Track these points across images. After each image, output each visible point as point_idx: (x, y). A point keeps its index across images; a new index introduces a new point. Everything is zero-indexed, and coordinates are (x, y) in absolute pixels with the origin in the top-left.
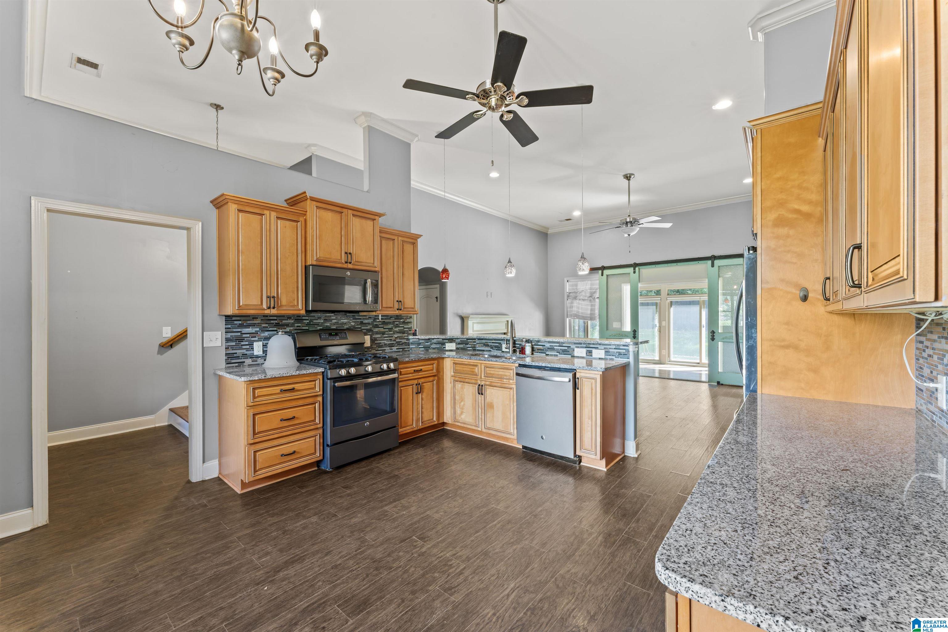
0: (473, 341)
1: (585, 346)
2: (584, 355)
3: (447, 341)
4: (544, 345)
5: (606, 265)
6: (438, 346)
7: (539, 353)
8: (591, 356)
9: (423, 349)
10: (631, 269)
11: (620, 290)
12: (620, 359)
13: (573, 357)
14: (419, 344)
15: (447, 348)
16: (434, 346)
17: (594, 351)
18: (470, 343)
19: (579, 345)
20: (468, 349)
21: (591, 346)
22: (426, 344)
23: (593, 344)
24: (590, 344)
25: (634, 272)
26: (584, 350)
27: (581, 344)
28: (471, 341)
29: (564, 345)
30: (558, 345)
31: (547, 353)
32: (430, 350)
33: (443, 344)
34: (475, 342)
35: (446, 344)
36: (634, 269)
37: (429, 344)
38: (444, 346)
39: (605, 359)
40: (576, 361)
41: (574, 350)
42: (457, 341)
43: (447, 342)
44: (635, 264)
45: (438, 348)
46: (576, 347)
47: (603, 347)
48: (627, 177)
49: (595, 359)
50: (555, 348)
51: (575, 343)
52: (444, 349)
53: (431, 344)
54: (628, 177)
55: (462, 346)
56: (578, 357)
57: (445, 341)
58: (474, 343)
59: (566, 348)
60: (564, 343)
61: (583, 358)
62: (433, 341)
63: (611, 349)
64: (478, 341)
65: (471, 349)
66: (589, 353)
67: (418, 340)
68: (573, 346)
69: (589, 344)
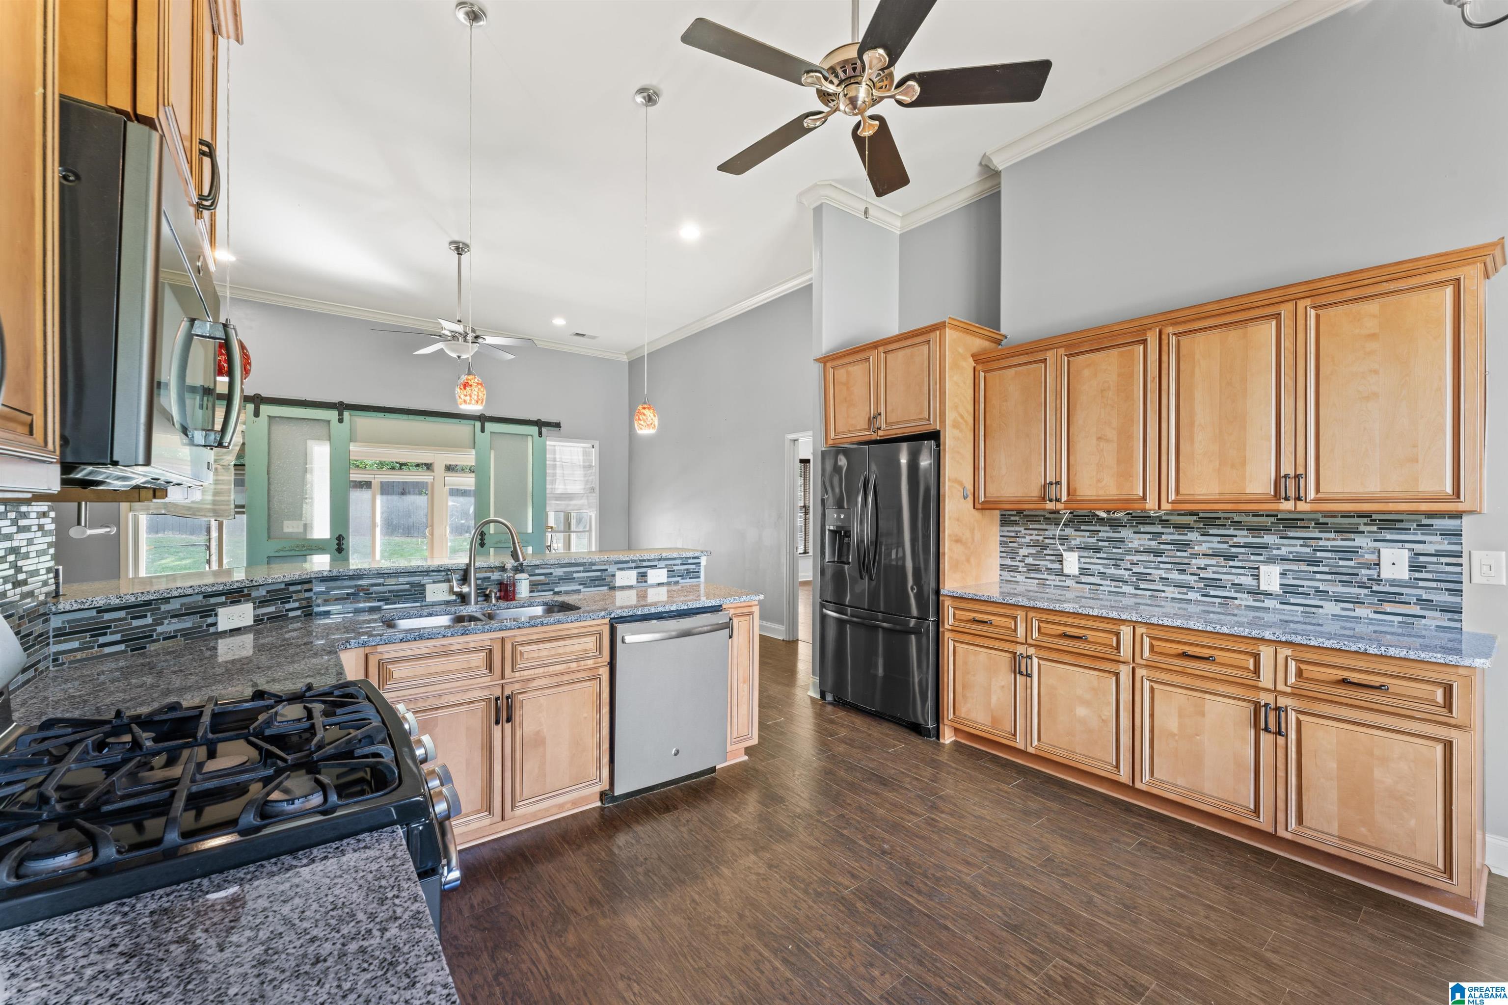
0: (306, 586)
1: (634, 565)
2: (633, 582)
3: (223, 599)
4: (551, 574)
5: (265, 394)
6: (189, 624)
7: (538, 591)
8: (646, 582)
9: (122, 647)
10: (333, 415)
11: (305, 456)
12: (688, 580)
13: (613, 588)
14: (99, 630)
15: (221, 627)
16: (169, 626)
17: (651, 573)
18: (295, 597)
19: (622, 565)
20: (291, 614)
21: (645, 564)
22: (136, 623)
23: (649, 560)
24: (644, 561)
25: (341, 421)
26: (633, 574)
27: (627, 562)
28: (299, 587)
29: (594, 568)
30: (581, 568)
31: (556, 589)
32: (151, 647)
33: (209, 612)
34: (311, 590)
35: (221, 611)
36: (341, 414)
37: (149, 620)
38: (210, 620)
39: (669, 584)
40: (619, 594)
41: (614, 576)
42: (254, 594)
43: (223, 604)
44: (341, 404)
45: (186, 634)
46: (619, 569)
47: (662, 564)
48: (457, 248)
49: (652, 586)
50: (575, 575)
51: (617, 563)
52: (212, 630)
53: (158, 622)
54: (460, 248)
55: (272, 609)
56: (623, 588)
57: (213, 600)
58: (307, 595)
59: (598, 573)
60: (594, 565)
61: (630, 587)
62: (164, 608)
63: (674, 565)
64: (319, 588)
65: (299, 613)
66: (643, 576)
67: (93, 613)
68: (611, 569)
69: (641, 561)
